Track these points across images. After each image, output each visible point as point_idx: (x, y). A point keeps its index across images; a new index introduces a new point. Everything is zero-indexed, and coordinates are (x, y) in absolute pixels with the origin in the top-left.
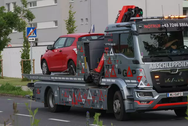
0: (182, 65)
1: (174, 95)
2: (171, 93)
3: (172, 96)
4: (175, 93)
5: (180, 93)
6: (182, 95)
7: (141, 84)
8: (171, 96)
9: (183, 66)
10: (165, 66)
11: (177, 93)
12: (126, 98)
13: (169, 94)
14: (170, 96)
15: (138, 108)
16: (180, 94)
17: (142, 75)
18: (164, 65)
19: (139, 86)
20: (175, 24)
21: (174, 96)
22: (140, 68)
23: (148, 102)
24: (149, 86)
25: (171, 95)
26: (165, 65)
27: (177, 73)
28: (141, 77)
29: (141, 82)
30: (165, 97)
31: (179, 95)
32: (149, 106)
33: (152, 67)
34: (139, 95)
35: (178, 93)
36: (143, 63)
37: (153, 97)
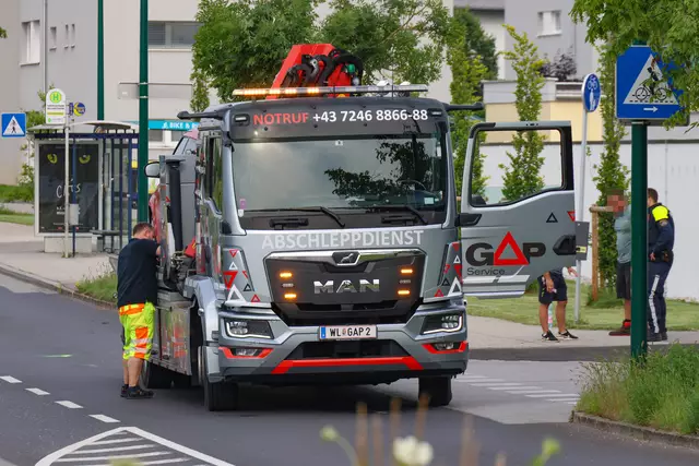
0: (375, 242)
1: (343, 332)
2: (333, 328)
3: (336, 337)
4: (347, 328)
5: (365, 327)
6: (373, 334)
7: (234, 297)
8: (333, 337)
9: (378, 244)
10: (314, 244)
11: (353, 328)
12: (209, 337)
13: (328, 329)
14: (328, 336)
15: (227, 368)
16: (365, 332)
17: (236, 268)
18: (310, 240)
19: (229, 302)
20: (361, 112)
21: (342, 337)
22: (232, 246)
23: (259, 350)
24: (259, 301)
25: (333, 333)
26: (317, 240)
27: (358, 265)
28: (234, 274)
29: (234, 288)
30: (314, 338)
31: (363, 335)
32: (258, 365)
33: (271, 244)
34: (231, 328)
35: (358, 327)
36: (242, 232)
37: (273, 338)
